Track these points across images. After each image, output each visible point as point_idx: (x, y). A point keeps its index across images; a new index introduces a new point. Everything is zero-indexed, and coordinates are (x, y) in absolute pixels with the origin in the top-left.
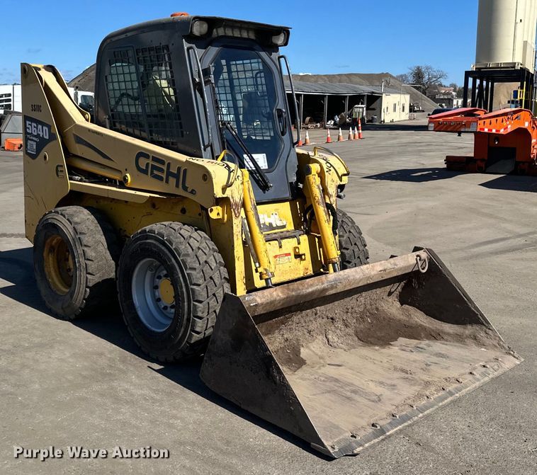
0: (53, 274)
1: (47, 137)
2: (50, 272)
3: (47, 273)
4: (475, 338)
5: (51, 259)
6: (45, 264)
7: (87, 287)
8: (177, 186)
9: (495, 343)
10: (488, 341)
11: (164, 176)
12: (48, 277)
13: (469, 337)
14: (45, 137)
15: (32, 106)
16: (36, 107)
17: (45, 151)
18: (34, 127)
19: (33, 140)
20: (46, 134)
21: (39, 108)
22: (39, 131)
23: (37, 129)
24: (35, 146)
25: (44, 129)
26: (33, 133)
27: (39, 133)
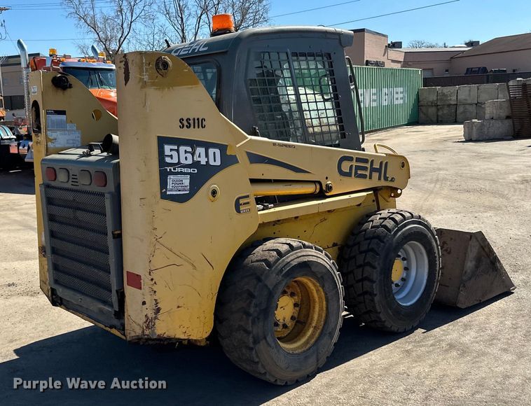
1: (218, 163)
8: (380, 178)
14: (212, 163)
15: (181, 120)
16: (191, 122)
17: (212, 184)
18: (186, 152)
19: (181, 173)
20: (215, 157)
21: (200, 123)
22: (199, 156)
23: (193, 154)
24: (186, 181)
25: (211, 151)
26: (183, 161)
27: (199, 159)
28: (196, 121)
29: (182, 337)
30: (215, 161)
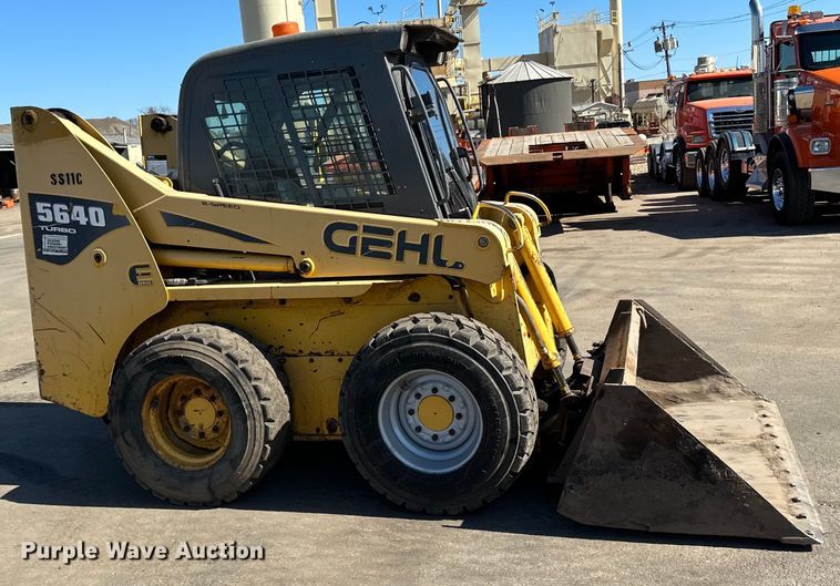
0: (161, 441)
1: (102, 223)
2: (155, 441)
3: (152, 442)
4: (717, 391)
5: (152, 417)
6: (144, 429)
7: (267, 441)
8: (423, 261)
9: (739, 390)
10: (732, 391)
11: (393, 251)
12: (154, 449)
13: (710, 391)
14: (94, 223)
15: (53, 176)
16: (65, 178)
17: (96, 247)
18: (61, 210)
19: (57, 233)
20: (97, 218)
21: (76, 179)
22: (78, 215)
23: (70, 213)
24: (64, 242)
25: (92, 210)
26: (58, 220)
27: (77, 219)
28: (71, 177)
29: (71, 407)
30: (98, 221)
